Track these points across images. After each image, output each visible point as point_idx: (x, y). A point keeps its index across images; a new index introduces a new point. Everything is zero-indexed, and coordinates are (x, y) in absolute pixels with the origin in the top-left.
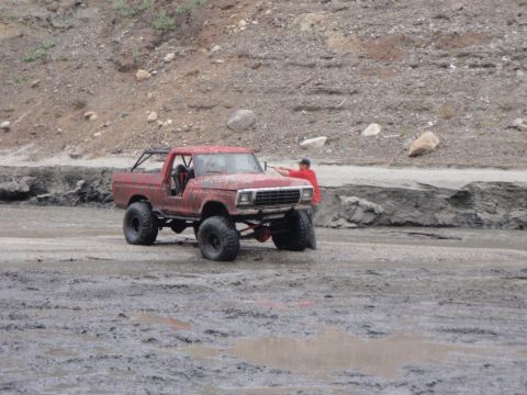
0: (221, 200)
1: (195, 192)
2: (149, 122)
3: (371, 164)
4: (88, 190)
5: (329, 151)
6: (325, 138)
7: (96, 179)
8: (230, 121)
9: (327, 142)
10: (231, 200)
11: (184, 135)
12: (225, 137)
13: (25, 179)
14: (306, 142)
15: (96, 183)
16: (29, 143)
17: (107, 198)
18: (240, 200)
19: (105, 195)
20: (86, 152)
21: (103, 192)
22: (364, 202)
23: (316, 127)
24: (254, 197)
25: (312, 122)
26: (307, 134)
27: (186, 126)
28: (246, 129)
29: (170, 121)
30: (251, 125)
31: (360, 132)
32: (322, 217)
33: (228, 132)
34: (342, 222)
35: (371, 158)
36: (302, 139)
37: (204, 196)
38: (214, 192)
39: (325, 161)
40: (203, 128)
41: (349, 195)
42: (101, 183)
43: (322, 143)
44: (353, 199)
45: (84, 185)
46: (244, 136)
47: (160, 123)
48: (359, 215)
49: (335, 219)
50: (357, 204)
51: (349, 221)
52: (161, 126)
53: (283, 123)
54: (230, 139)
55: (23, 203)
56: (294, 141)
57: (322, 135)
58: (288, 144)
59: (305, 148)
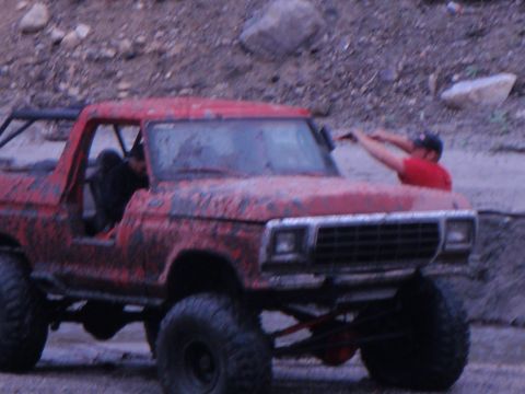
0: (222, 249)
1: (148, 225)
2: (27, 32)
5: (523, 113)
6: (510, 79)
8: (250, 30)
9: (517, 91)
10: (249, 249)
11: (122, 69)
12: (233, 74)
14: (458, 89)
18: (272, 249)
23: (486, 48)
24: (312, 240)
25: (475, 35)
26: (461, 68)
27: (126, 44)
28: (293, 54)
29: (83, 30)
30: (307, 41)
32: (500, 298)
33: (247, 60)
36: (446, 81)
37: (174, 237)
38: (199, 227)
39: (510, 141)
40: (174, 49)
43: (505, 92)
46: (288, 73)
47: (57, 33)
52: (58, 43)
53: (395, 35)
54: (251, 79)
56: (424, 87)
57: (502, 70)
58: (408, 93)
59: (454, 107)
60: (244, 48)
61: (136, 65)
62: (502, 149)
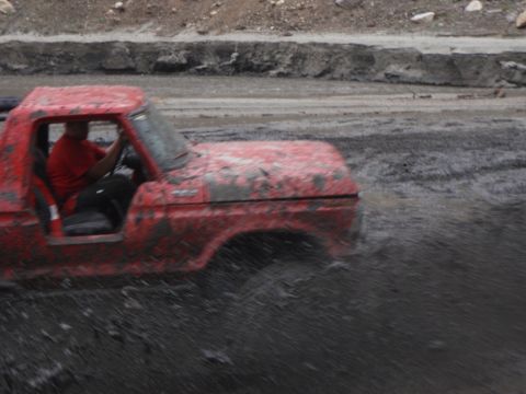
2: (261, 1)
3: (485, 35)
4: (243, 61)
5: (441, 24)
6: (432, 13)
7: (249, 51)
9: (435, 17)
11: (300, 13)
12: (337, 14)
13: (183, 53)
14: (417, 17)
15: (250, 55)
16: (148, 21)
17: (262, 68)
19: (259, 66)
20: (211, 28)
21: (256, 63)
22: (521, 66)
23: (420, 4)
26: (414, 10)
27: (299, 5)
28: (355, 7)
29: (283, 1)
30: (359, 4)
31: (464, 8)
33: (339, 10)
34: (504, 82)
35: (482, 30)
36: (411, 15)
39: (442, 33)
40: (315, 6)
41: (508, 60)
42: (254, 55)
43: (431, 19)
44: (512, 64)
45: (238, 58)
46: (354, 12)
47: (273, 2)
48: (518, 77)
49: (497, 81)
50: (515, 68)
51: (510, 82)
52: (274, 5)
54: (342, 16)
55: (182, 73)
56: (404, 16)
57: (429, 11)
58: (399, 19)
59: (417, 23)
60: (337, 4)
61: (303, 12)
62: (440, 36)
